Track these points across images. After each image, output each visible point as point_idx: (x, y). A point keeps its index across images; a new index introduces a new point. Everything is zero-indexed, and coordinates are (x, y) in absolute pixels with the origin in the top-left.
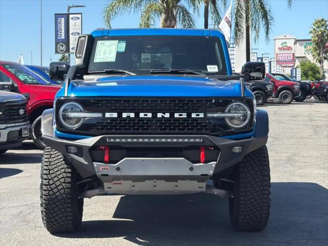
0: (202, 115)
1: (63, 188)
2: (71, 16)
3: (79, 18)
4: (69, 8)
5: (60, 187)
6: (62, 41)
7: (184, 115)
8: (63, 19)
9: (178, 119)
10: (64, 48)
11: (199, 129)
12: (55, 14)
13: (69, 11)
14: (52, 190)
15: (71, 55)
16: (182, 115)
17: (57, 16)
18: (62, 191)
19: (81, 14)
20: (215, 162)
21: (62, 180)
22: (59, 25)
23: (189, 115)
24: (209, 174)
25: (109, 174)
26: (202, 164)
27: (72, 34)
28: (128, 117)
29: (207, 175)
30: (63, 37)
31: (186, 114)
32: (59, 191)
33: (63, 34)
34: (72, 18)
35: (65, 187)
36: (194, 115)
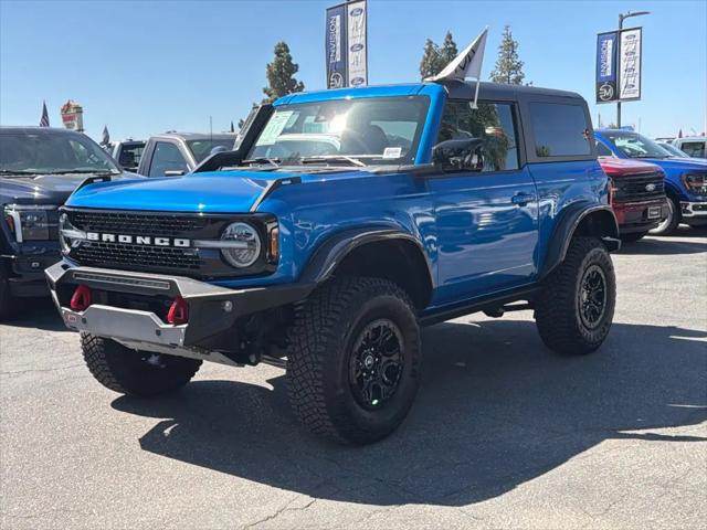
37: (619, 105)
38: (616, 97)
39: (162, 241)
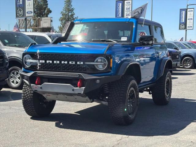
0: (82, 63)
1: (30, 96)
2: (188, 10)
3: (192, 11)
4: (188, 5)
5: (28, 95)
6: (183, 23)
7: (74, 63)
8: (184, 12)
9: (71, 65)
10: (184, 27)
11: (80, 70)
12: (180, 9)
13: (187, 7)
14: (25, 96)
15: (187, 30)
16: (73, 63)
17: (181, 10)
18: (29, 97)
19: (194, 8)
20: (84, 88)
21: (30, 92)
22: (182, 15)
23: (76, 63)
24: (81, 93)
25: (38, 90)
26: (79, 88)
27: (188, 19)
28: (49, 63)
29: (80, 94)
30: (183, 21)
31: (74, 62)
32: (28, 97)
33: (184, 20)
34: (189, 11)
35: (30, 95)
36: (78, 63)
37: (186, 31)
38: (185, 28)
39: (72, 63)
